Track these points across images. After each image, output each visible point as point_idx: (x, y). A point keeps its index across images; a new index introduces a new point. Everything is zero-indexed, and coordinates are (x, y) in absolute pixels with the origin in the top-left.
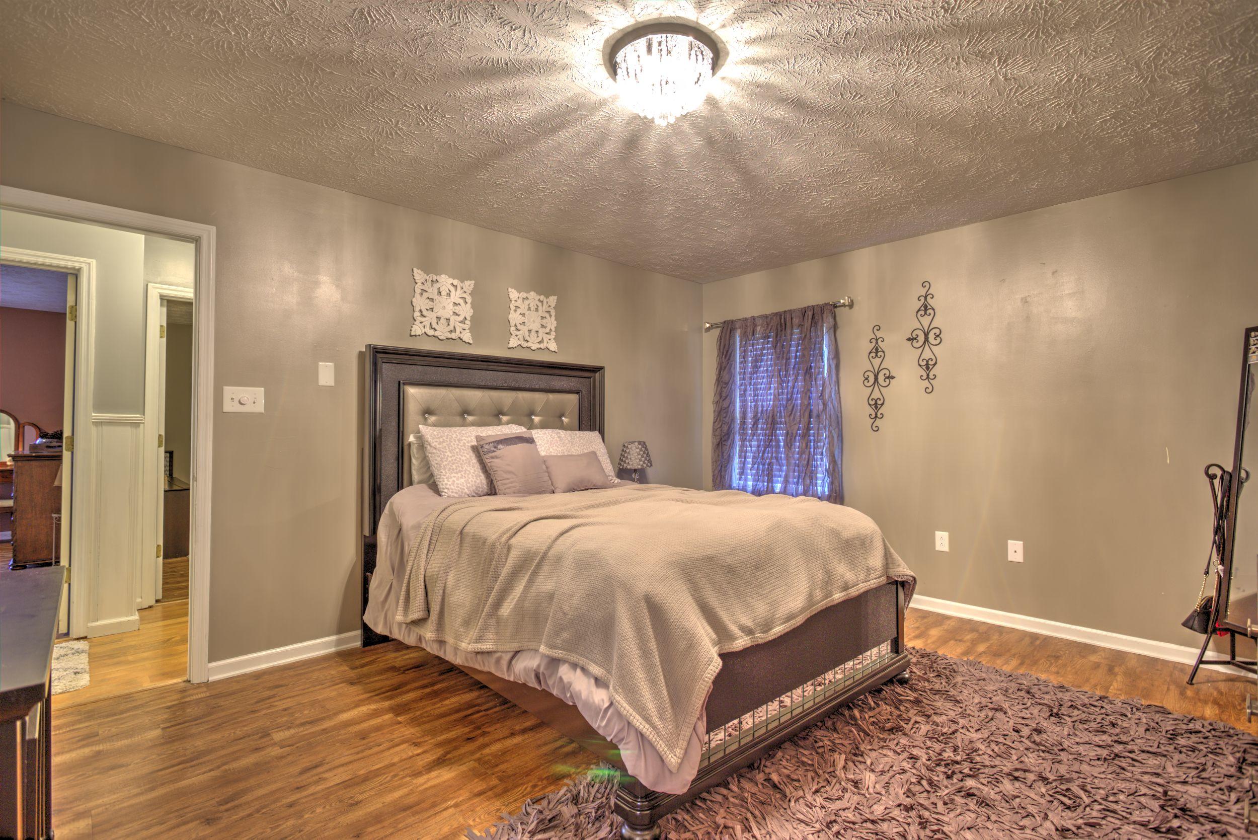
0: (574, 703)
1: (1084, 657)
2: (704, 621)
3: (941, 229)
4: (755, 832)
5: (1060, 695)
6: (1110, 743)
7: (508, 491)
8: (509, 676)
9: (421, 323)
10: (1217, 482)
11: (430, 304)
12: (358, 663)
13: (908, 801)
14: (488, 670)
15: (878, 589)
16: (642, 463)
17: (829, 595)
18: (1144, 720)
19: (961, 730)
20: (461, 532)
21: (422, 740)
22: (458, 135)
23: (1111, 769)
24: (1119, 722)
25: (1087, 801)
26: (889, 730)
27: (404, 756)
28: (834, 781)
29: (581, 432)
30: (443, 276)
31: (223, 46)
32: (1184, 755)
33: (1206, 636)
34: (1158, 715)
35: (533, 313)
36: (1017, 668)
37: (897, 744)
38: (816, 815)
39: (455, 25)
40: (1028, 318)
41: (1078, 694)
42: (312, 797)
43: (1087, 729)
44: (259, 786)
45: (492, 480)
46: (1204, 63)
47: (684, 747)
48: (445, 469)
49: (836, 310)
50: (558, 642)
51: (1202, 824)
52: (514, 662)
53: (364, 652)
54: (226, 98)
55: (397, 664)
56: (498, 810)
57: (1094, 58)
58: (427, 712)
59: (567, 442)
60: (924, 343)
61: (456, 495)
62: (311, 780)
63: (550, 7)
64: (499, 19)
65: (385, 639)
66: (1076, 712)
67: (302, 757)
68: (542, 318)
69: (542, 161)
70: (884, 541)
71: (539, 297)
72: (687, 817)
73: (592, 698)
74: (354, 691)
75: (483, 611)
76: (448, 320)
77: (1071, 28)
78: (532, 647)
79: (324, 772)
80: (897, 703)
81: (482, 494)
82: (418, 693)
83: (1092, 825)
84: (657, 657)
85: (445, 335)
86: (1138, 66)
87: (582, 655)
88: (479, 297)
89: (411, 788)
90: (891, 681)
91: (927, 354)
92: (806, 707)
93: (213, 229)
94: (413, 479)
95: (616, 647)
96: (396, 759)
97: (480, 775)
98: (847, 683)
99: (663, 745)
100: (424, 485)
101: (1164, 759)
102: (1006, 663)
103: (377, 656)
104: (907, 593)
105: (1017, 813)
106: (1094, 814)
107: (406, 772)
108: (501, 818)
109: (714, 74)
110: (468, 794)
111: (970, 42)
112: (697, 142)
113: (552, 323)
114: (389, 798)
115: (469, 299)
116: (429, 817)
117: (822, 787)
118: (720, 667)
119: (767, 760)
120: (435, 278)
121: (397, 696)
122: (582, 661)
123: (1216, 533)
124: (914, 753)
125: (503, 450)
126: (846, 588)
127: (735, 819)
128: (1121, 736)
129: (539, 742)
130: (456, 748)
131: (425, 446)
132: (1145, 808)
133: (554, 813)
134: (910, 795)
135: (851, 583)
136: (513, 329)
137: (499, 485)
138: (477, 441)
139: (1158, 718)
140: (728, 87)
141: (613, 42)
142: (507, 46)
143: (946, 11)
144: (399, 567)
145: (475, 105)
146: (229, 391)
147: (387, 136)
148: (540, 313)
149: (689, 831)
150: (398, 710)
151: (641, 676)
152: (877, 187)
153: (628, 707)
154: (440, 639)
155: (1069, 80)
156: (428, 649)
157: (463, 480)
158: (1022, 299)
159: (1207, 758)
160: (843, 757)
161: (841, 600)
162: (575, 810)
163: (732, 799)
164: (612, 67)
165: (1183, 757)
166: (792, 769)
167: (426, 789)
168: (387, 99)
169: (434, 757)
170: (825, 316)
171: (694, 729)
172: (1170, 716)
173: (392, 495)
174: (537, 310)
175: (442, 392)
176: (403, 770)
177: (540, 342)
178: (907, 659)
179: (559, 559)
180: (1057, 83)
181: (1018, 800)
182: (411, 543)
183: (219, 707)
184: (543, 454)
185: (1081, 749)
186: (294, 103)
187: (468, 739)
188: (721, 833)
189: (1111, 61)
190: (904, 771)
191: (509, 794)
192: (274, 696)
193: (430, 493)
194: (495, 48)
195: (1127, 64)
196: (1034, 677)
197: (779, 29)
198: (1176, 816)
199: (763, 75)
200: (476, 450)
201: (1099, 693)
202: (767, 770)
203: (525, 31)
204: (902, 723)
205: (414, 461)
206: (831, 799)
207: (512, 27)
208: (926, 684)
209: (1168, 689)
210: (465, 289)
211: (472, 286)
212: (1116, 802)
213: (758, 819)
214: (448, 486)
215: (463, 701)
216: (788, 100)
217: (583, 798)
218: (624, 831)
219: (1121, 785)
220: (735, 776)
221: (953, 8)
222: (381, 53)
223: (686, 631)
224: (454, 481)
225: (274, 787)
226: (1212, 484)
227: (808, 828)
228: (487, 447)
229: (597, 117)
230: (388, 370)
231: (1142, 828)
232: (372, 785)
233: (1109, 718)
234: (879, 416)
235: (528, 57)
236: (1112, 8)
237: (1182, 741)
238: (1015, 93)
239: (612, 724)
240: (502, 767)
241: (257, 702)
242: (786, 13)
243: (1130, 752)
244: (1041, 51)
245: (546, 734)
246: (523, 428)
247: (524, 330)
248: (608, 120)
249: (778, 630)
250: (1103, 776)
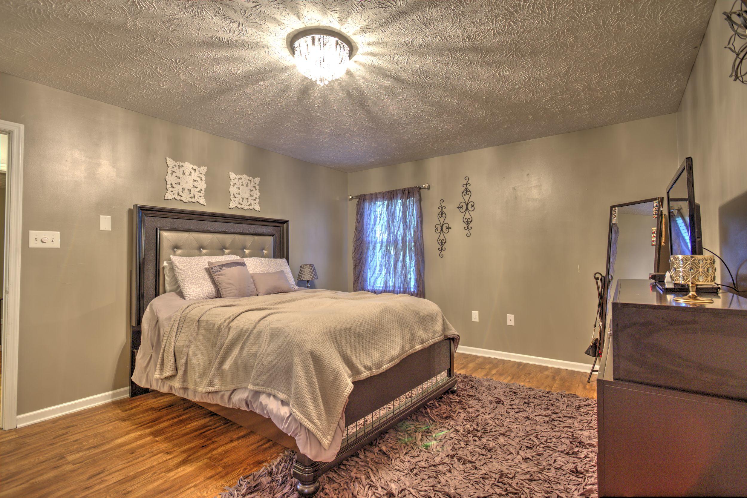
0: (269, 416)
1: (542, 373)
2: (344, 364)
3: (474, 149)
4: (372, 479)
5: (529, 393)
6: (550, 414)
7: (229, 295)
8: (229, 405)
9: (172, 192)
10: (599, 281)
11: (178, 180)
12: (127, 407)
13: (452, 453)
14: (216, 403)
15: (439, 342)
16: (311, 277)
17: (413, 347)
18: (566, 402)
19: (481, 415)
20: (198, 321)
21: (172, 450)
22: (197, 79)
23: (550, 427)
24: (555, 404)
25: (538, 443)
26: (445, 418)
27: (161, 461)
28: (416, 447)
29: (275, 259)
30: (186, 163)
31: (34, 11)
32: (583, 417)
33: (595, 358)
34: (573, 399)
35: (245, 188)
36: (510, 381)
37: (449, 425)
38: (405, 466)
39: (195, 16)
40: (516, 198)
41: (537, 391)
42: (97, 493)
43: (540, 408)
44: (58, 490)
45: (218, 289)
46: (588, 77)
47: (332, 435)
48: (187, 283)
49: (421, 190)
50: (260, 381)
51: (588, 449)
52: (232, 396)
53: (132, 400)
54: (35, 43)
55: (155, 406)
56: (222, 485)
57: (540, 70)
58: (175, 433)
59: (266, 265)
60: (466, 210)
61: (195, 299)
62: (96, 482)
63: (254, 13)
64: (223, 15)
65: (146, 391)
66: (536, 400)
67: (88, 469)
68: (251, 190)
69: (250, 98)
70: (443, 316)
71: (248, 178)
72: (335, 475)
73: (280, 412)
74: (125, 425)
75: (212, 367)
76: (190, 190)
77: (528, 54)
78: (243, 386)
79: (105, 477)
80: (450, 404)
81: (212, 297)
82: (170, 422)
83: (539, 455)
84: (317, 385)
85: (188, 199)
86: (560, 76)
87: (274, 388)
88: (210, 177)
89: (165, 479)
90: (447, 392)
91: (467, 216)
92: (401, 409)
93: (22, 127)
94: (166, 289)
95: (293, 382)
96: (155, 463)
97: (212, 466)
98: (424, 395)
99: (320, 435)
100: (173, 293)
101: (574, 419)
102: (505, 378)
103: (141, 402)
104: (455, 344)
105: (505, 453)
106: (541, 449)
107: (162, 470)
108: (224, 490)
109: (350, 59)
110: (203, 478)
111: (481, 56)
112: (342, 95)
113: (257, 194)
114: (150, 487)
115: (204, 178)
116: (177, 495)
117: (409, 451)
118: (352, 389)
119: (380, 439)
120: (181, 164)
121: (155, 425)
122: (274, 392)
123: (599, 307)
124: (457, 428)
125: (226, 270)
126: (422, 342)
127: (361, 473)
128: (556, 410)
129: (248, 444)
130: (195, 453)
131: (174, 268)
132: (564, 443)
133: (257, 482)
134: (454, 450)
135: (425, 340)
136: (232, 197)
137: (223, 292)
138: (209, 265)
139: (572, 399)
140: (359, 67)
141: (292, 36)
142: (228, 31)
143: (469, 39)
144: (157, 344)
145: (208, 63)
146: (33, 234)
147: (150, 76)
148: (249, 188)
149: (336, 483)
150: (155, 434)
151: (308, 397)
152: (440, 125)
153: (300, 415)
154: (184, 387)
155: (529, 79)
156: (177, 394)
157: (199, 289)
158: (513, 188)
159: (593, 417)
160: (421, 434)
161: (419, 349)
162: (270, 479)
163: (360, 463)
164: (292, 49)
165: (582, 418)
166: (394, 443)
167: (176, 479)
168: (149, 54)
169: (181, 459)
170: (415, 193)
171: (338, 424)
172: (578, 398)
173: (152, 299)
174: (247, 185)
175: (185, 235)
176: (160, 469)
177: (249, 205)
178: (455, 380)
179: (260, 334)
180: (524, 80)
181: (506, 447)
182: (165, 329)
183: (26, 443)
184: (251, 272)
185: (537, 418)
186: (84, 50)
187: (203, 446)
188: (354, 481)
189: (547, 72)
190: (452, 438)
191: (229, 475)
192: (67, 433)
193: (178, 298)
194: (221, 32)
195: (555, 74)
196: (518, 384)
197: (385, 39)
198: (577, 446)
199: (378, 62)
200: (208, 270)
201: (547, 390)
202: (380, 446)
203: (239, 24)
204: (452, 414)
205: (166, 278)
206: (413, 457)
207: (231, 21)
208: (465, 392)
209: (579, 385)
210: (201, 172)
211: (206, 170)
212: (551, 442)
213: (374, 472)
214: (189, 293)
215: (199, 425)
216: (392, 76)
217: (275, 472)
218: (298, 487)
219: (554, 434)
220: (362, 449)
221: (472, 38)
222: (146, 26)
223: (334, 370)
224: (193, 290)
225: (69, 489)
226: (597, 282)
227: (401, 473)
228: (215, 268)
229: (284, 76)
230: (149, 220)
231: (562, 453)
232: (139, 480)
233: (551, 402)
234: (443, 249)
235: (241, 38)
236: (546, 47)
237: (582, 410)
238: (505, 83)
239: (291, 425)
240: (225, 460)
241: (54, 438)
242: (388, 31)
243: (559, 418)
244: (515, 64)
245: (253, 438)
246: (238, 257)
247: (239, 197)
248: (290, 78)
249: (385, 367)
250: (546, 430)
